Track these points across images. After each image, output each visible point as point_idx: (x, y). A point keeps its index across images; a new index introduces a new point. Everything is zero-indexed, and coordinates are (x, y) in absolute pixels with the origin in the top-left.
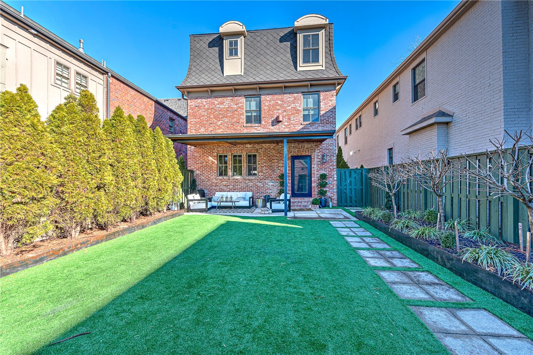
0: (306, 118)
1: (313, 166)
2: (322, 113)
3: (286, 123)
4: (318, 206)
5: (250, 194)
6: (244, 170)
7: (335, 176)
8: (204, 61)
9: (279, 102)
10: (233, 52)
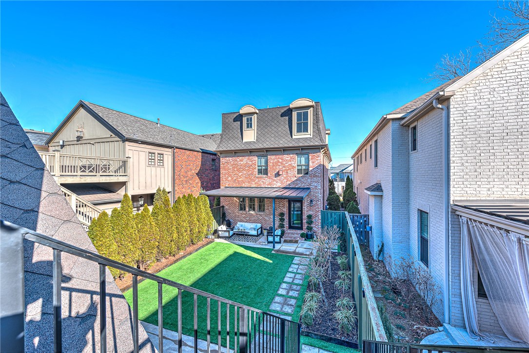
0: (299, 171)
1: (304, 207)
2: (311, 169)
3: (285, 176)
4: (304, 238)
5: (259, 225)
6: (256, 207)
7: (320, 216)
8: (231, 131)
9: (280, 160)
10: (249, 125)
